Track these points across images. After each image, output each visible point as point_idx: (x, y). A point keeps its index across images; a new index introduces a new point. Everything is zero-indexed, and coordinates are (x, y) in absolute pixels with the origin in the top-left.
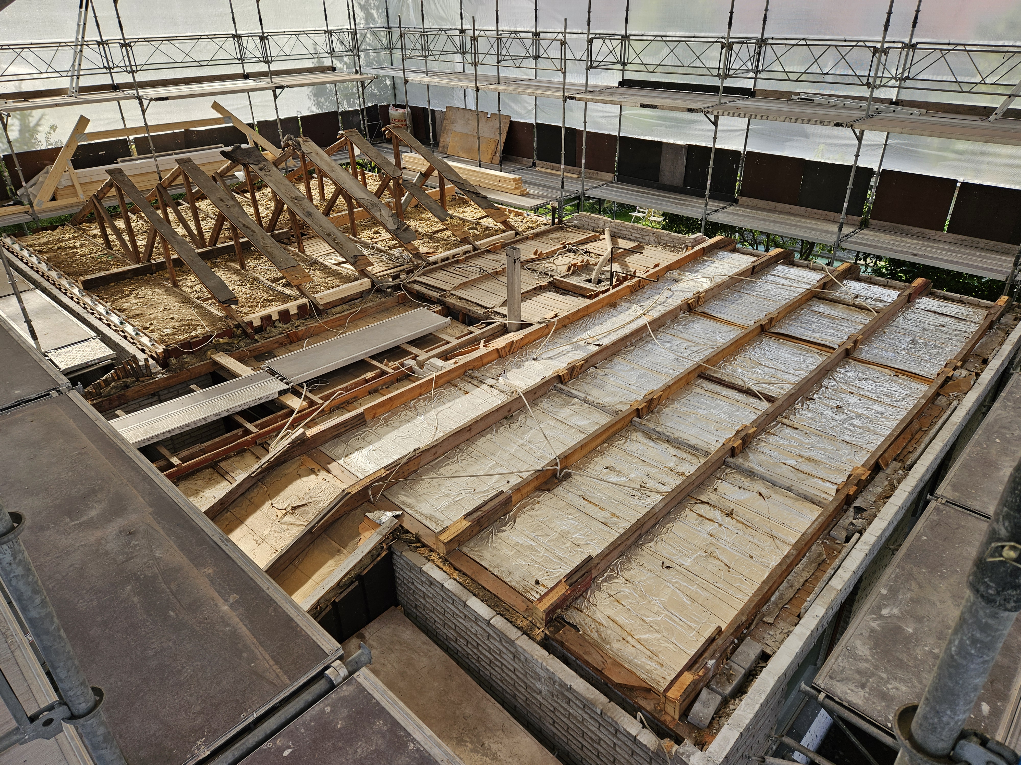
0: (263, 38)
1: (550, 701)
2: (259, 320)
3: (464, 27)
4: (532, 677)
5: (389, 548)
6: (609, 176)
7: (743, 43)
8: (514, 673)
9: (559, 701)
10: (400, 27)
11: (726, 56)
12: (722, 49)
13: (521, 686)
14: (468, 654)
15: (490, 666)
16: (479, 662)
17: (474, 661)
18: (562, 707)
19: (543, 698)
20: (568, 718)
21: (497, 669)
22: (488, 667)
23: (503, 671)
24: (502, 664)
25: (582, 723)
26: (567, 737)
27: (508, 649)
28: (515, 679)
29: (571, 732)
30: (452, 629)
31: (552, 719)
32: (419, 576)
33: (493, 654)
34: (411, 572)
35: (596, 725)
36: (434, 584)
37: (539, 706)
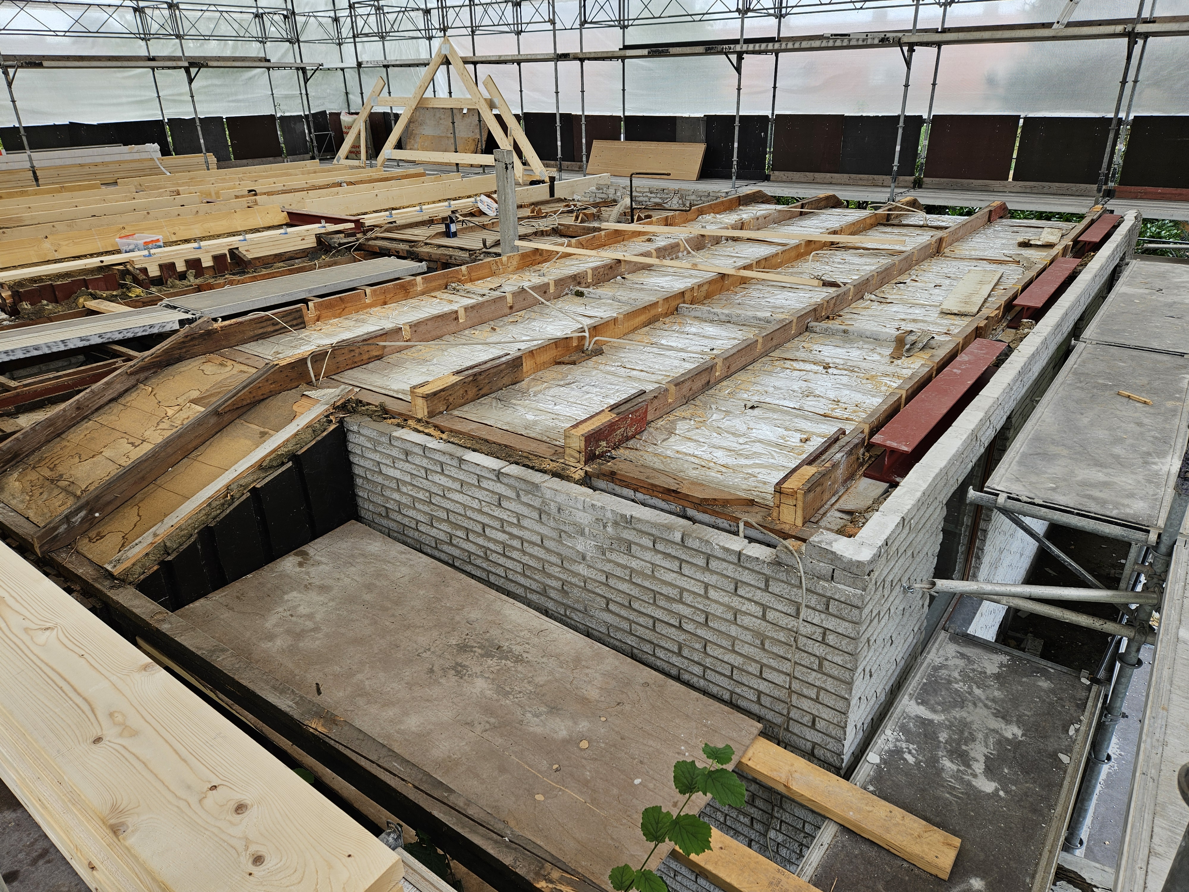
1: (599, 566)
2: (157, 268)
3: (429, 6)
4: (570, 536)
5: (341, 421)
8: (542, 546)
9: (614, 556)
13: (552, 564)
14: (470, 553)
15: (504, 555)
16: (487, 559)
17: (478, 562)
18: (618, 565)
19: (589, 566)
20: (631, 581)
21: (515, 555)
22: (502, 560)
23: (524, 552)
24: (522, 540)
25: (653, 577)
26: (629, 620)
27: (530, 505)
28: (543, 557)
29: (636, 605)
30: (444, 520)
31: (605, 597)
32: (388, 452)
33: (508, 529)
34: (376, 451)
35: (675, 565)
36: (412, 453)
37: (583, 584)
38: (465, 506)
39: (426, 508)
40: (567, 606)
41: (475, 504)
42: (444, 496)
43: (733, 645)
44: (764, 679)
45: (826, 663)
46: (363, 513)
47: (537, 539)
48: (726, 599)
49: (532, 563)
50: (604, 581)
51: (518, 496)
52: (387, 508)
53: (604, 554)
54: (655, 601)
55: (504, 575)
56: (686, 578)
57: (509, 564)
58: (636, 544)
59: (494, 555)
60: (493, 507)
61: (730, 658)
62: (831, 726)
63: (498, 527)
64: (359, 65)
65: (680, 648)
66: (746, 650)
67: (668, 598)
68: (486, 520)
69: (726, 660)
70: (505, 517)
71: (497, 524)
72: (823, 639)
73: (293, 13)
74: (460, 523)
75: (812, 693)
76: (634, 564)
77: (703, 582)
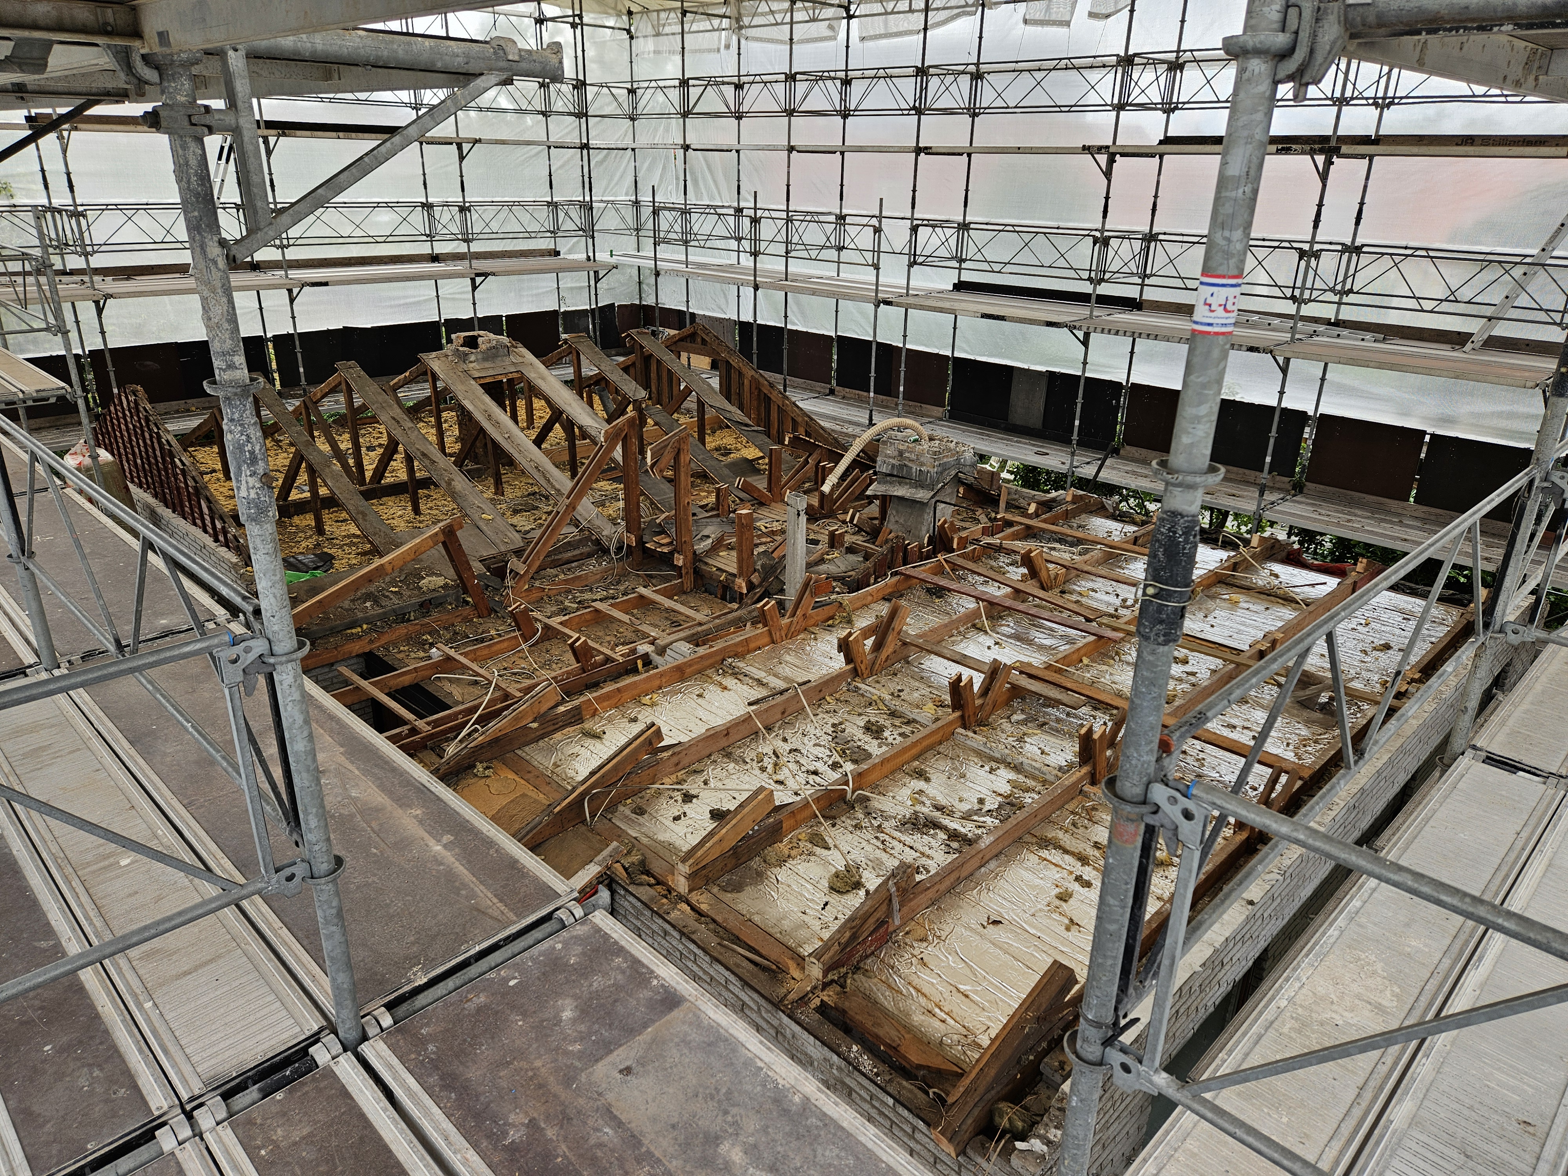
0: (463, 209)
6: (938, 411)
7: (1124, 238)
10: (654, 202)
11: (1099, 254)
12: (1094, 244)
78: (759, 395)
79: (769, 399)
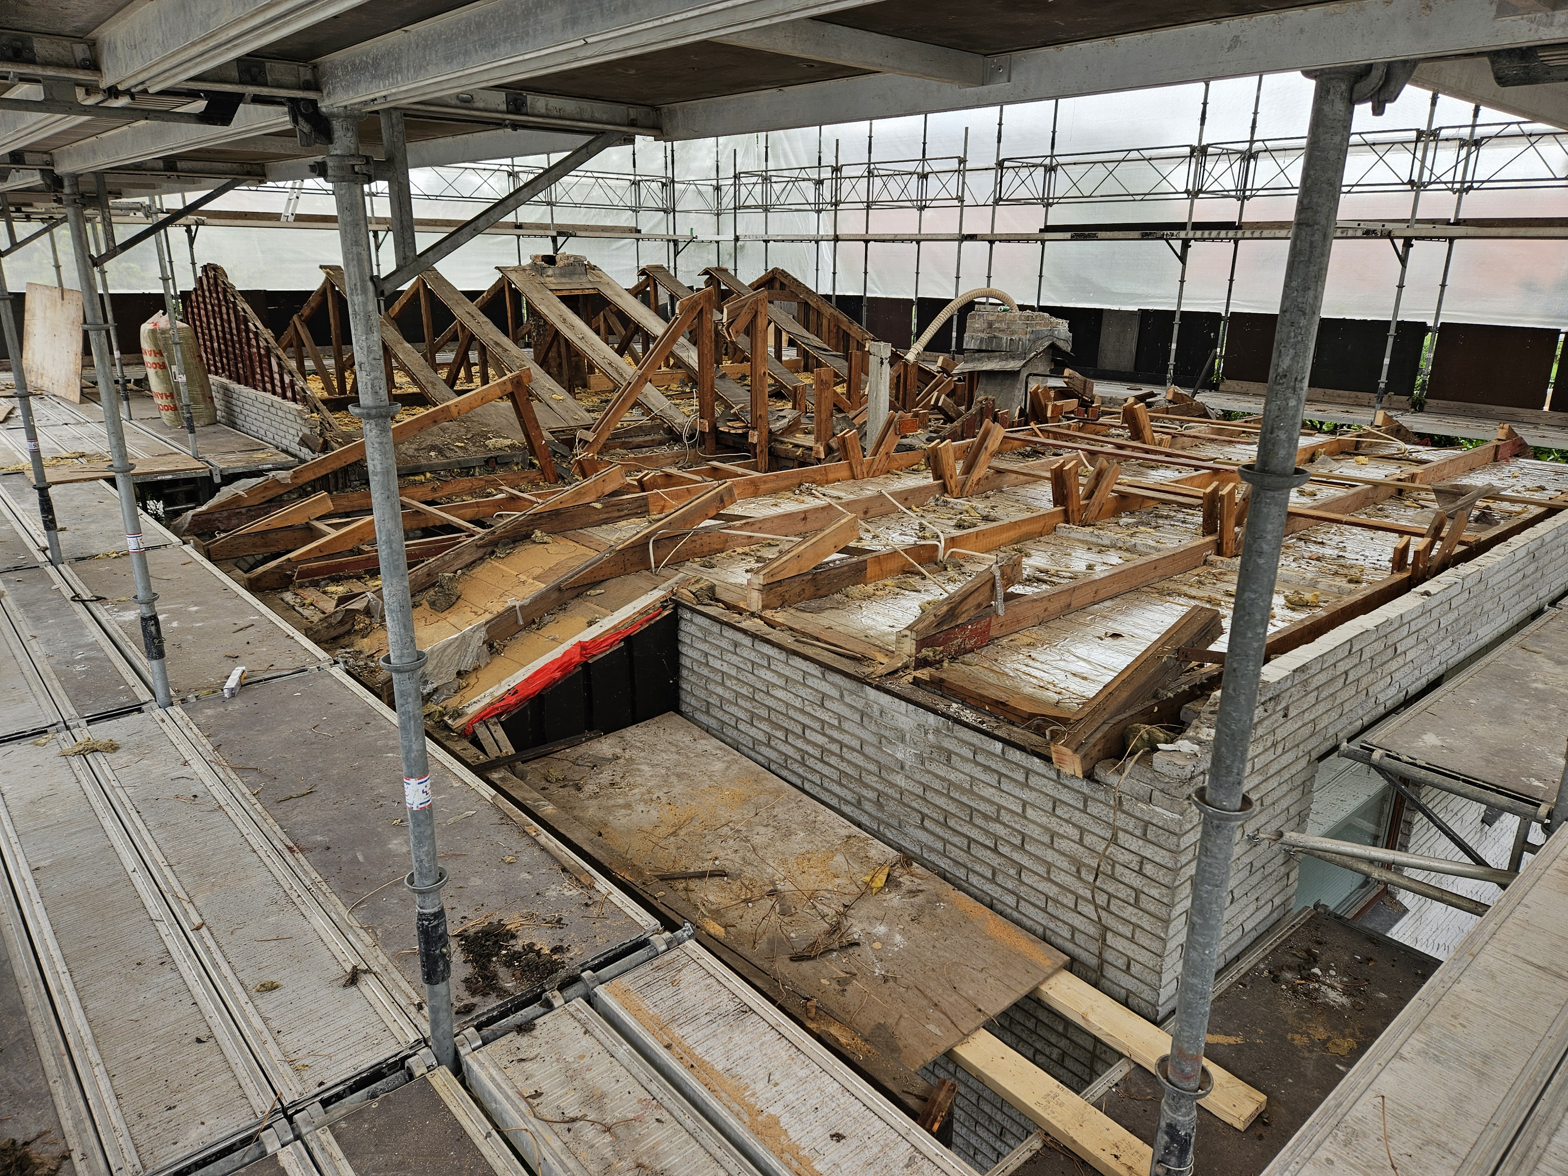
1: (917, 777)
4: (890, 742)
5: (676, 608)
8: (861, 752)
9: (933, 767)
13: (870, 773)
14: (787, 757)
15: (822, 760)
19: (907, 777)
20: (948, 796)
23: (842, 759)
26: (943, 839)
27: (853, 707)
28: (861, 764)
29: (952, 823)
30: (764, 719)
31: (921, 812)
32: (718, 643)
33: (828, 731)
34: (706, 641)
35: (993, 779)
36: (741, 645)
37: (898, 796)
38: (787, 705)
39: (748, 705)
40: (880, 821)
41: (798, 703)
42: (768, 693)
43: (1048, 873)
44: (1080, 913)
45: (1142, 896)
46: (684, 708)
47: (856, 744)
48: (1044, 819)
49: (850, 770)
50: (922, 794)
51: (842, 696)
52: (708, 703)
53: (923, 764)
54: (971, 818)
55: (819, 782)
56: (1004, 795)
57: (826, 770)
58: (956, 754)
59: (812, 759)
60: (816, 707)
61: (1044, 886)
62: (1147, 970)
63: (819, 729)
64: (737, 239)
65: (994, 874)
66: (1062, 878)
67: (986, 817)
68: (807, 721)
69: (1040, 889)
70: (827, 719)
71: (817, 726)
72: (1141, 869)
73: (673, 181)
74: (780, 722)
75: (1127, 931)
76: (953, 776)
77: (1021, 799)
78: (837, 333)
79: (848, 335)
